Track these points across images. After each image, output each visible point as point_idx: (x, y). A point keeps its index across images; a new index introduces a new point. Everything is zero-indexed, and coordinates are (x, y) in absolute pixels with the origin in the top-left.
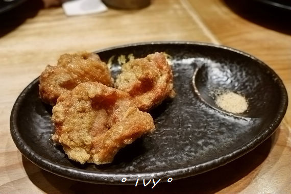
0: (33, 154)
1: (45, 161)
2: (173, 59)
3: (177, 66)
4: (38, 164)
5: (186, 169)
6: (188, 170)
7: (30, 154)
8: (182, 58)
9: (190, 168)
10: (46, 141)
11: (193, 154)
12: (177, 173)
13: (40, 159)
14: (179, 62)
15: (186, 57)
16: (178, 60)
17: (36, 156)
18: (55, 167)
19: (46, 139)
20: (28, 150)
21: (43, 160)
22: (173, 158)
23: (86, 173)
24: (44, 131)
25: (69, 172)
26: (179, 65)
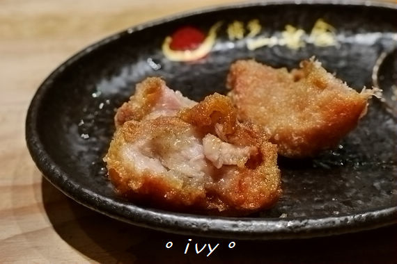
0: (65, 178)
1: (87, 191)
2: (338, 33)
3: (345, 47)
4: (74, 196)
5: (343, 218)
6: (347, 220)
7: (61, 178)
8: (355, 31)
9: (350, 218)
10: (87, 166)
11: (360, 202)
12: (326, 223)
13: (77, 186)
14: (350, 40)
15: (363, 30)
16: (347, 36)
17: (72, 182)
18: (105, 202)
19: (88, 163)
20: (57, 171)
21: (83, 189)
22: (323, 207)
23: (159, 214)
24: (84, 149)
25: (129, 210)
26: (349, 45)
